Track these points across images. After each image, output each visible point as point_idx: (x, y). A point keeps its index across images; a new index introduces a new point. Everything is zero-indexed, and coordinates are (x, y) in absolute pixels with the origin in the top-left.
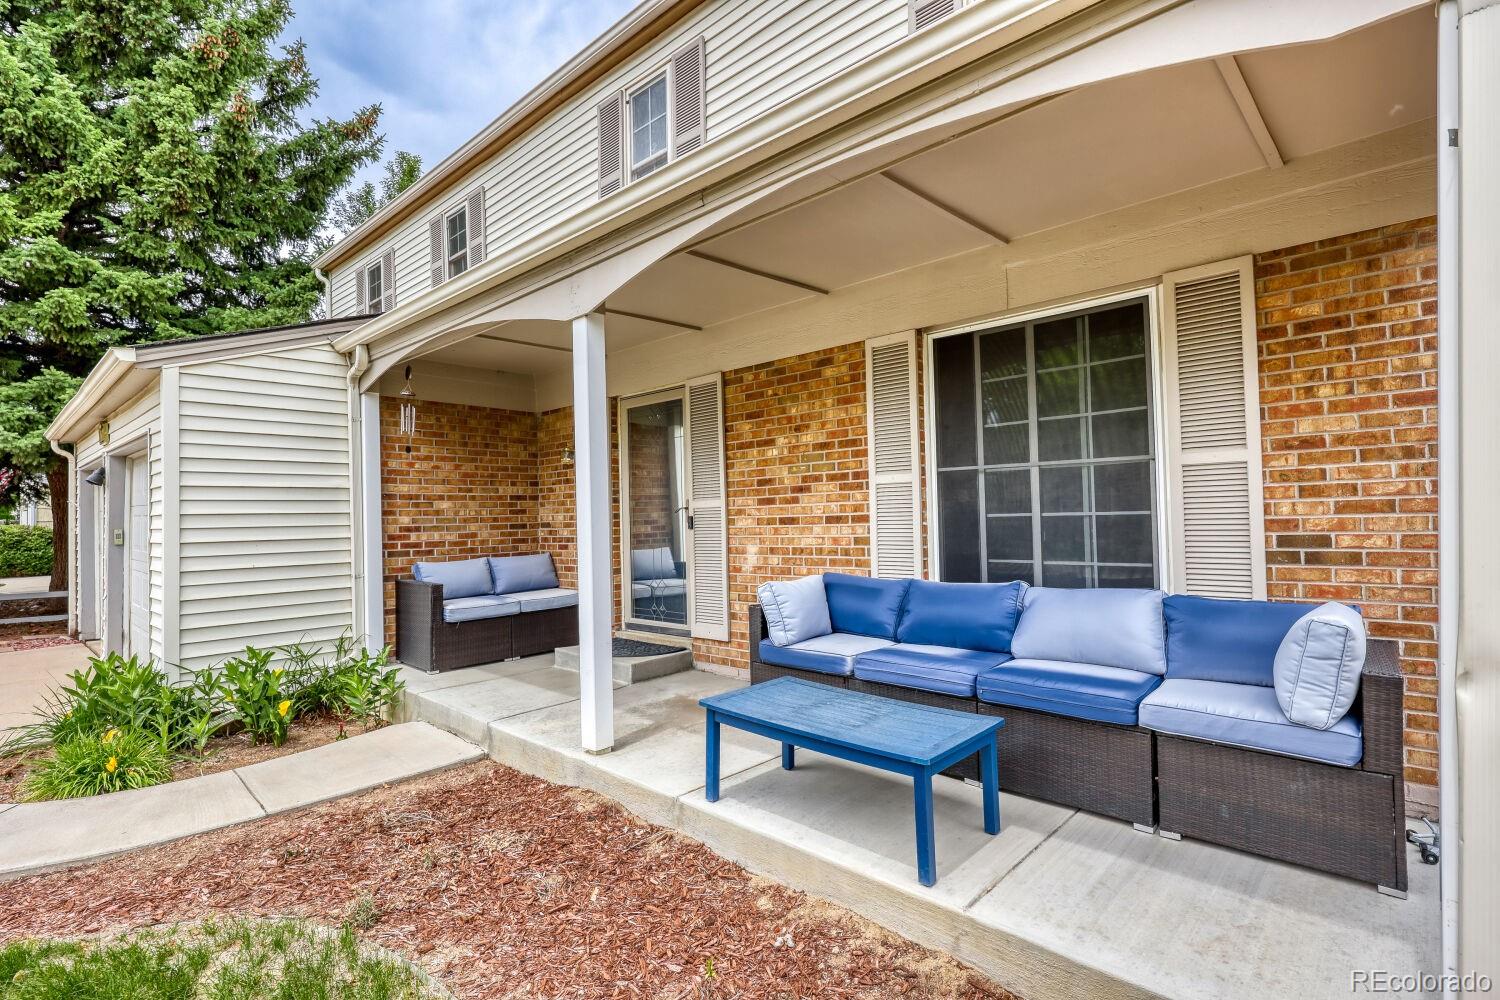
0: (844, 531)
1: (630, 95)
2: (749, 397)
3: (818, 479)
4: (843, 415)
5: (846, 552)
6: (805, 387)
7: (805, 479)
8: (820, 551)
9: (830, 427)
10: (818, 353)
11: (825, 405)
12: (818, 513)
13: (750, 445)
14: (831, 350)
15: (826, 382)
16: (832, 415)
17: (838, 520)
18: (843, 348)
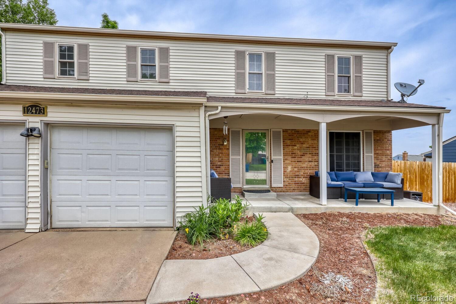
0: (313, 164)
1: (248, 53)
2: (289, 135)
3: (307, 154)
4: (313, 142)
5: (313, 167)
6: (304, 136)
7: (303, 153)
8: (307, 167)
9: (310, 144)
10: (307, 130)
11: (309, 140)
12: (307, 160)
13: (290, 145)
14: (310, 130)
15: (309, 136)
16: (310, 142)
17: (311, 161)
18: (313, 130)
